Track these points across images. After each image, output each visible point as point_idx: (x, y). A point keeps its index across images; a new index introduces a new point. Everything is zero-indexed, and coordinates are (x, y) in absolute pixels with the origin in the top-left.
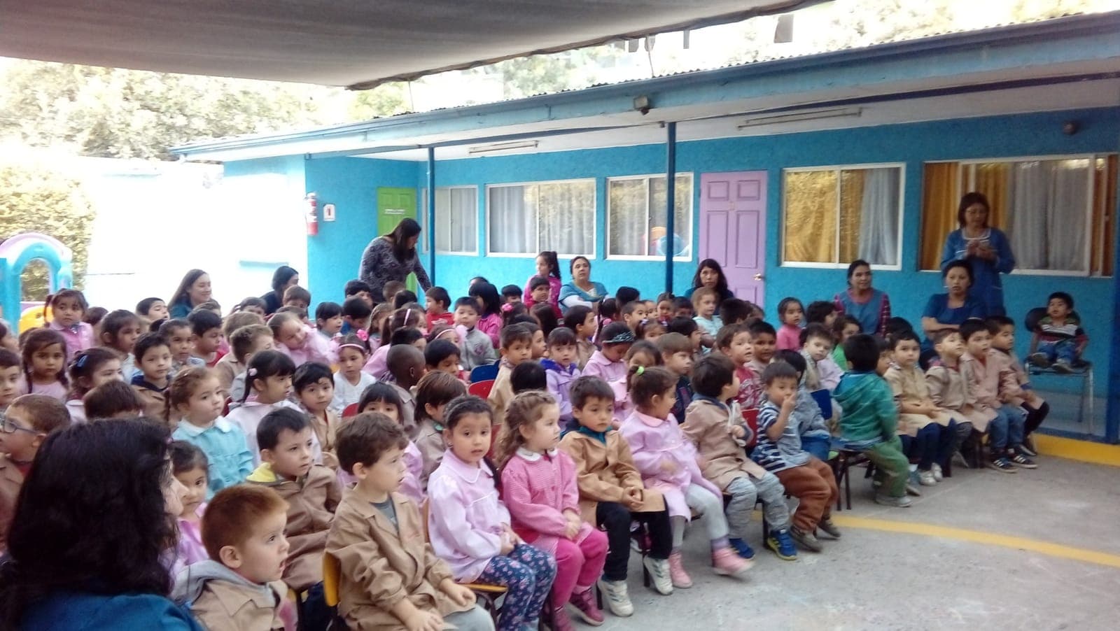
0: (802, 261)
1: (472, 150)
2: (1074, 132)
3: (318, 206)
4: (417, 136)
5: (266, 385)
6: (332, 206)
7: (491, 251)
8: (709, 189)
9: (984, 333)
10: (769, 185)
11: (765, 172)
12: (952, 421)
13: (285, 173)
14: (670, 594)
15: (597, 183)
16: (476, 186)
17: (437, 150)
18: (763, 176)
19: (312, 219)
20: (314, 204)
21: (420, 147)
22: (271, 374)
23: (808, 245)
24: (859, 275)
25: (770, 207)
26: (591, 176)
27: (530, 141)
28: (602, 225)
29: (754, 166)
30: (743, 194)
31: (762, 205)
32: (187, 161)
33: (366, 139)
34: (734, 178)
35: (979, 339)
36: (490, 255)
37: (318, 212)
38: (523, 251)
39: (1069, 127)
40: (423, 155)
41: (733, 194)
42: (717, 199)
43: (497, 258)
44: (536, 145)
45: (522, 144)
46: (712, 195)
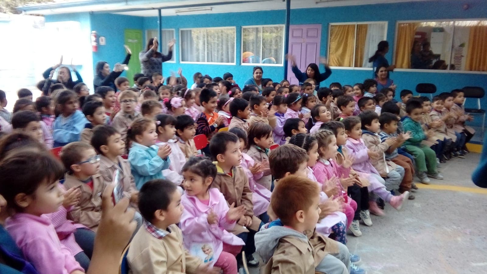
0: (337, 66)
1: (177, 11)
2: (467, 9)
3: (97, 37)
4: (155, 3)
5: (165, 130)
6: (103, 37)
7: (182, 61)
8: (293, 32)
9: (450, 98)
10: (322, 30)
11: (321, 25)
12: (445, 139)
13: (79, 21)
14: (372, 226)
15: (237, 29)
16: (174, 30)
17: (162, 11)
18: (320, 27)
19: (94, 44)
20: (95, 36)
21: (154, 9)
22: (168, 124)
23: (340, 59)
24: (382, 71)
25: (322, 40)
26: (233, 25)
27: (208, 7)
28: (239, 49)
29: (314, 21)
30: (309, 35)
31: (319, 40)
32: (26, 14)
33: (127, 4)
34: (305, 27)
35: (450, 100)
36: (182, 62)
37: (97, 41)
38: (198, 61)
39: (465, 6)
40: (155, 13)
41: (305, 35)
42: (296, 37)
43: (185, 64)
44: (211, 10)
45: (204, 9)
46: (294, 35)
